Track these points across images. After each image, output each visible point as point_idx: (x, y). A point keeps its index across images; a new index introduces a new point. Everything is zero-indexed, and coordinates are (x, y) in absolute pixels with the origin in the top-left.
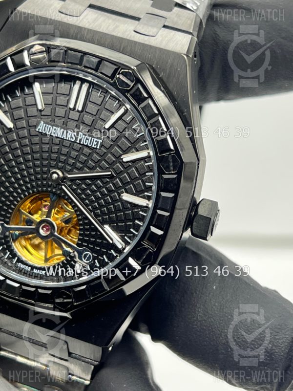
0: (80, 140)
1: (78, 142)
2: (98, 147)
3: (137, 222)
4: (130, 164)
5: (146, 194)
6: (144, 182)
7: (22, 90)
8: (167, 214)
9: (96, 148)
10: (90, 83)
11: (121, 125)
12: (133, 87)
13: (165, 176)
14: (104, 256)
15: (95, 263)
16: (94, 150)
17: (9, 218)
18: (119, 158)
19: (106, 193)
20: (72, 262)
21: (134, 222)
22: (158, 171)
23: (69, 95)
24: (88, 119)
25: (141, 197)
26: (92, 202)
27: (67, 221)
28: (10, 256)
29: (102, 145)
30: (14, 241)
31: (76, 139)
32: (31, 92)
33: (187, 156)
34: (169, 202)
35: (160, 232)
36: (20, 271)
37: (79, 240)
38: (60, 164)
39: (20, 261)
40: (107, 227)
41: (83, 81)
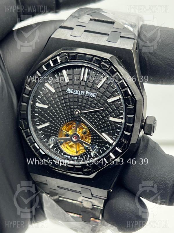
0: (87, 95)
1: (86, 95)
2: (96, 97)
3: (117, 130)
4: (111, 103)
5: (120, 116)
6: (119, 111)
7: (58, 74)
8: (131, 125)
9: (95, 98)
10: (89, 68)
11: (106, 86)
12: (109, 68)
13: (128, 108)
14: (104, 148)
15: (100, 151)
16: (94, 98)
17: (57, 134)
18: (106, 101)
19: (102, 118)
20: (89, 152)
21: (116, 130)
22: (125, 105)
23: (80, 74)
24: (89, 84)
25: (118, 118)
26: (95, 123)
27: (85, 133)
28: (60, 152)
29: (97, 96)
30: (61, 145)
31: (85, 94)
32: (62, 75)
33: (138, 97)
34: (132, 119)
35: (129, 134)
36: (66, 159)
37: (91, 141)
38: (79, 107)
39: (65, 154)
40: (104, 134)
41: (85, 67)
